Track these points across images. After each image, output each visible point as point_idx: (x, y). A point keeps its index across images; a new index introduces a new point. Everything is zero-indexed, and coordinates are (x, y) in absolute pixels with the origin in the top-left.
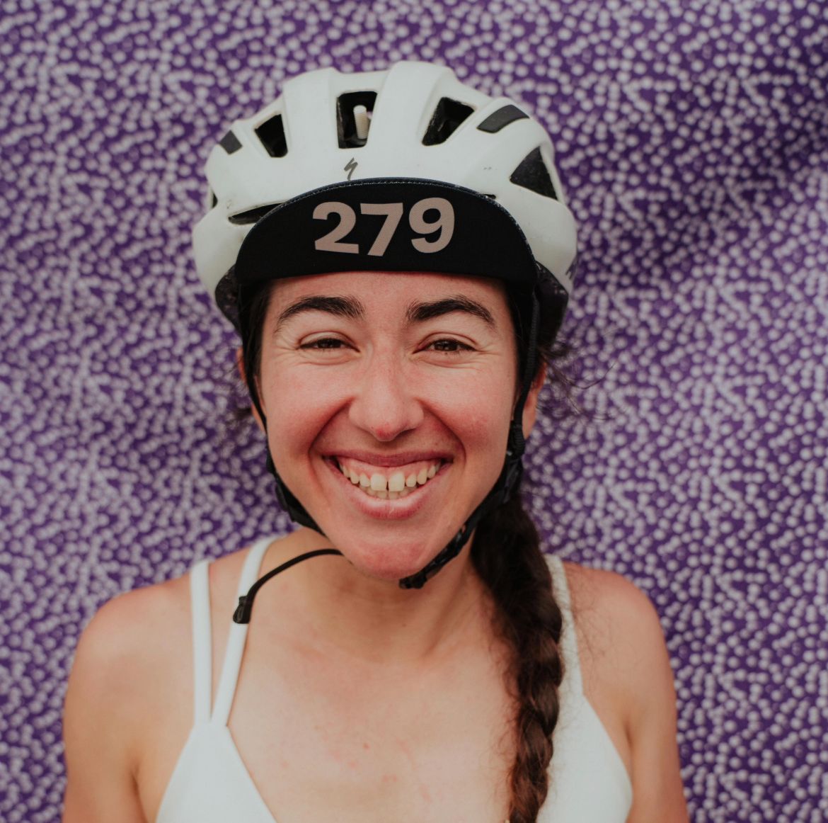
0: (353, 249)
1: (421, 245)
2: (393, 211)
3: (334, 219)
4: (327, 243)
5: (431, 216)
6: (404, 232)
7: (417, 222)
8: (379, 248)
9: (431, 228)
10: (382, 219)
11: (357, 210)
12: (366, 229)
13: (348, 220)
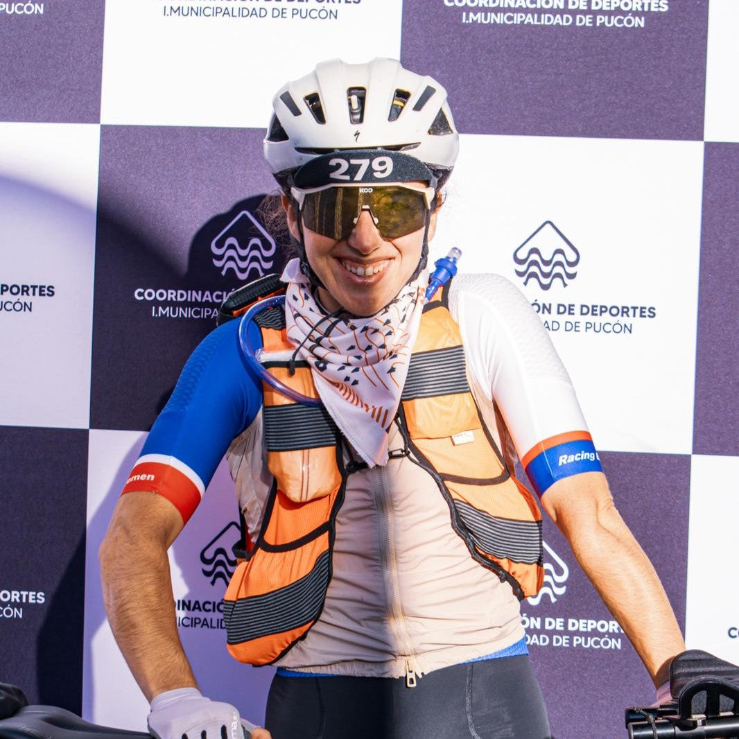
1: (378, 175)
2: (365, 163)
3: (339, 166)
4: (335, 175)
5: (382, 164)
6: (370, 170)
7: (376, 166)
8: (359, 177)
9: (382, 168)
10: (359, 166)
11: (349, 162)
13: (345, 166)
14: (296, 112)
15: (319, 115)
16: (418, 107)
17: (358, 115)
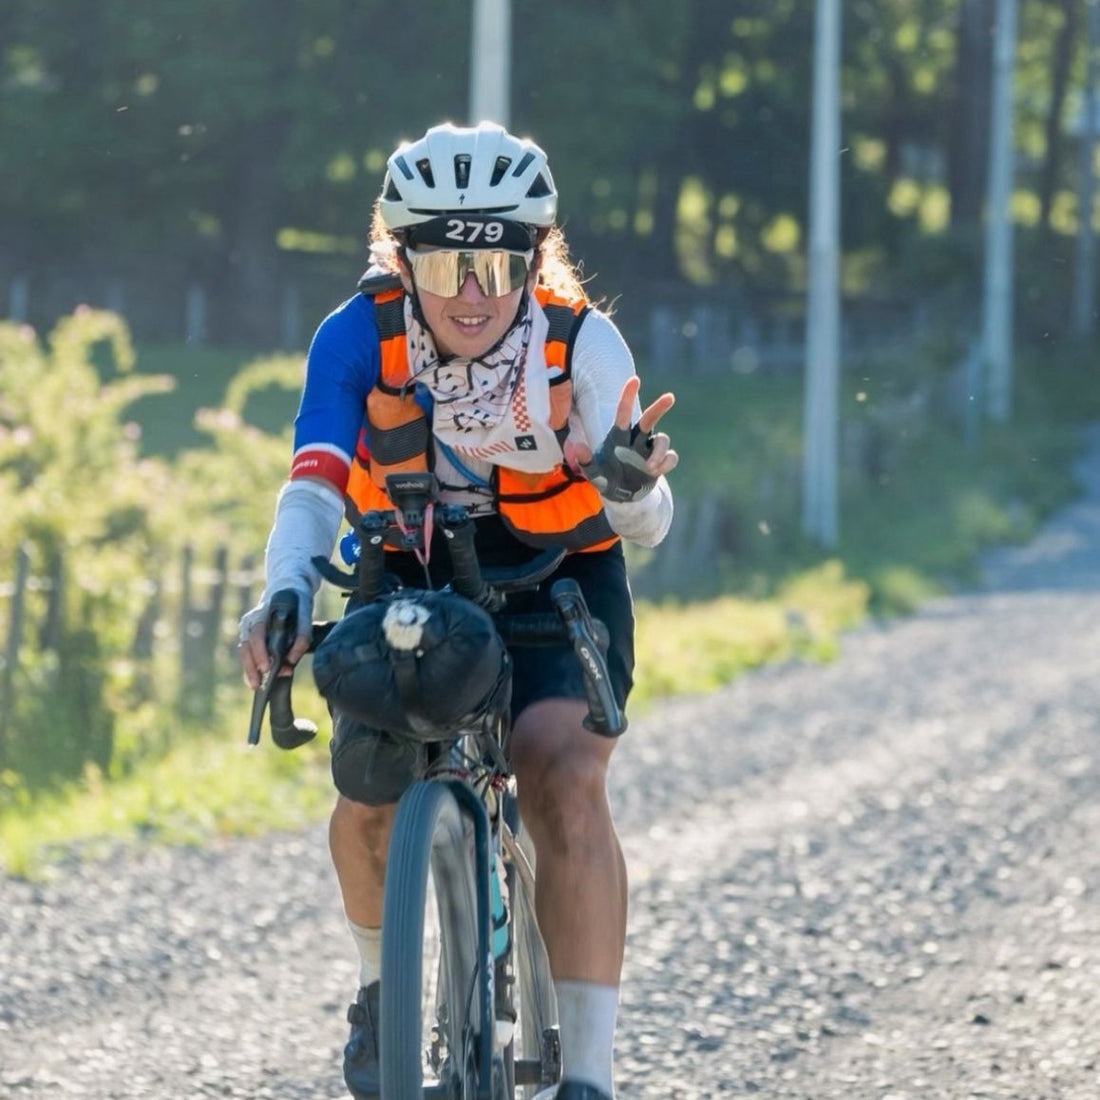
0: (461, 238)
1: (488, 239)
2: (479, 226)
3: (456, 226)
4: (451, 235)
5: (494, 229)
6: (483, 234)
7: (488, 230)
8: (472, 239)
9: (493, 233)
10: (474, 229)
11: (465, 224)
12: (468, 232)
13: (461, 226)
14: (409, 176)
15: (429, 179)
16: (518, 173)
17: (462, 181)
